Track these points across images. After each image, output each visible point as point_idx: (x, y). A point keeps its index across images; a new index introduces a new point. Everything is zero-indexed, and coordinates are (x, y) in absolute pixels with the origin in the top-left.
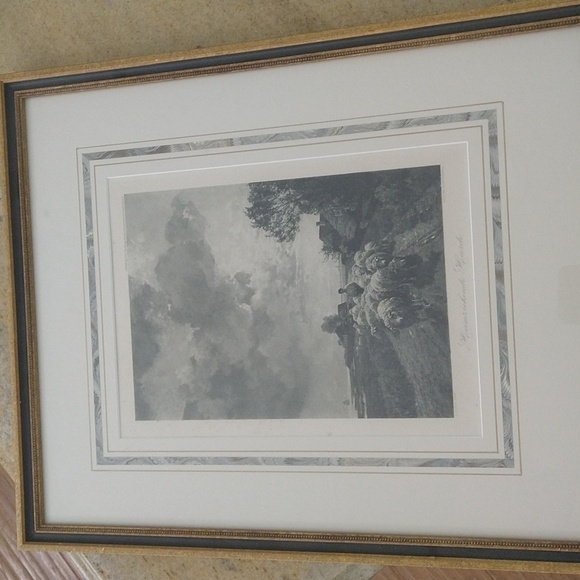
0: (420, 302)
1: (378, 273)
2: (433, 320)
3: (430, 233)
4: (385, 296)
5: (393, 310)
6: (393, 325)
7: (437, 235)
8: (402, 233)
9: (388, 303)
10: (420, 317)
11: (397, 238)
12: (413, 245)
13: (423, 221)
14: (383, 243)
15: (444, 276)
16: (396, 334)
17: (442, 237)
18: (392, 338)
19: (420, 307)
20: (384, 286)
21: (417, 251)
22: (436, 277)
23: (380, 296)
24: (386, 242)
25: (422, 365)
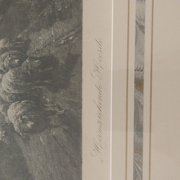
0: (54, 107)
1: (10, 73)
2: (66, 127)
3: (68, 33)
4: (17, 98)
5: (24, 114)
6: (23, 131)
7: (75, 36)
8: (39, 30)
9: (19, 106)
10: (53, 123)
11: (32, 36)
12: (49, 44)
13: (62, 19)
14: (18, 40)
15: (80, 81)
16: (26, 140)
17: (81, 38)
18: (21, 143)
19: (53, 113)
20: (16, 87)
21: (53, 52)
22: (72, 81)
23: (11, 98)
24: (20, 40)
25: (51, 175)
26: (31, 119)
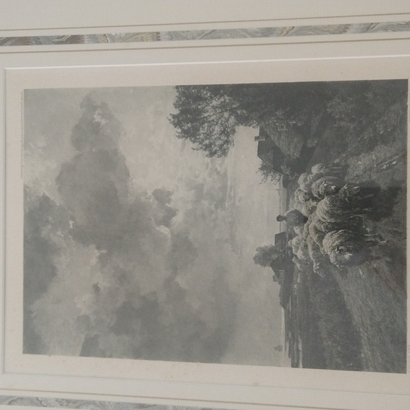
0: (375, 237)
2: (388, 259)
3: (391, 158)
4: (333, 227)
5: (341, 244)
6: (340, 262)
7: (399, 160)
8: (358, 155)
9: (336, 236)
10: (373, 254)
11: (351, 161)
12: (370, 170)
13: (385, 142)
14: (334, 165)
15: (405, 210)
16: (344, 273)
17: (405, 163)
18: (338, 277)
19: (374, 243)
20: (332, 215)
21: (374, 177)
22: (395, 209)
23: (326, 227)
24: (338, 165)
25: (372, 311)
26: (349, 250)
